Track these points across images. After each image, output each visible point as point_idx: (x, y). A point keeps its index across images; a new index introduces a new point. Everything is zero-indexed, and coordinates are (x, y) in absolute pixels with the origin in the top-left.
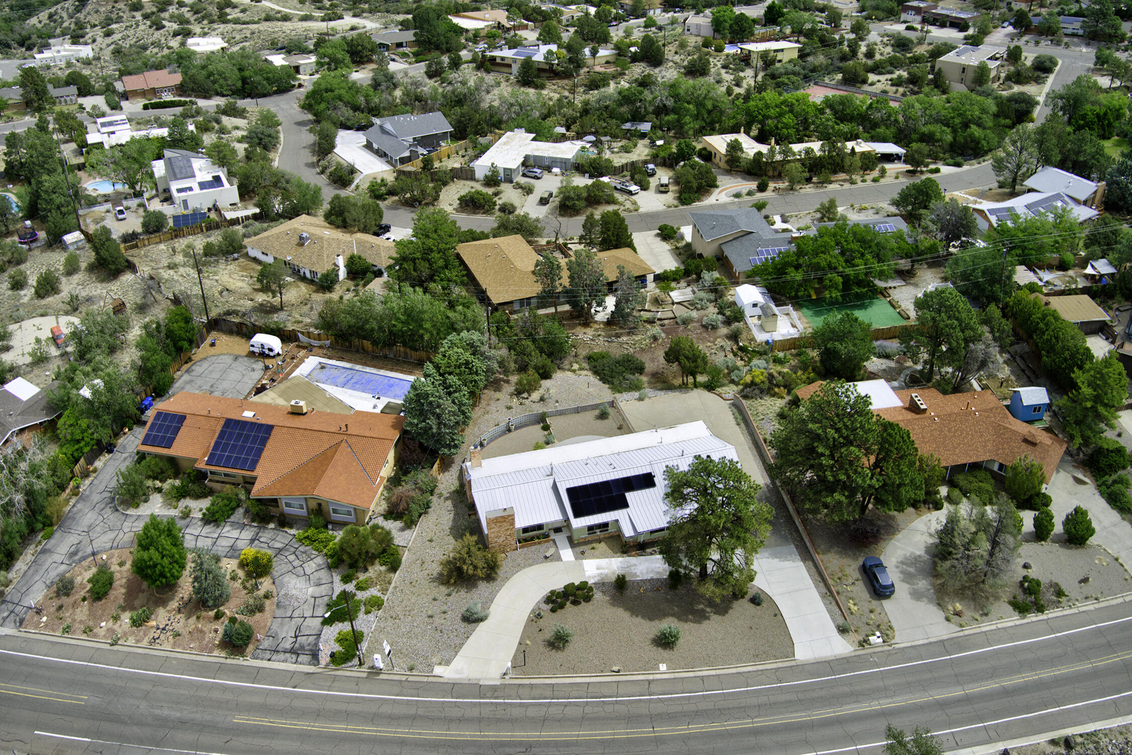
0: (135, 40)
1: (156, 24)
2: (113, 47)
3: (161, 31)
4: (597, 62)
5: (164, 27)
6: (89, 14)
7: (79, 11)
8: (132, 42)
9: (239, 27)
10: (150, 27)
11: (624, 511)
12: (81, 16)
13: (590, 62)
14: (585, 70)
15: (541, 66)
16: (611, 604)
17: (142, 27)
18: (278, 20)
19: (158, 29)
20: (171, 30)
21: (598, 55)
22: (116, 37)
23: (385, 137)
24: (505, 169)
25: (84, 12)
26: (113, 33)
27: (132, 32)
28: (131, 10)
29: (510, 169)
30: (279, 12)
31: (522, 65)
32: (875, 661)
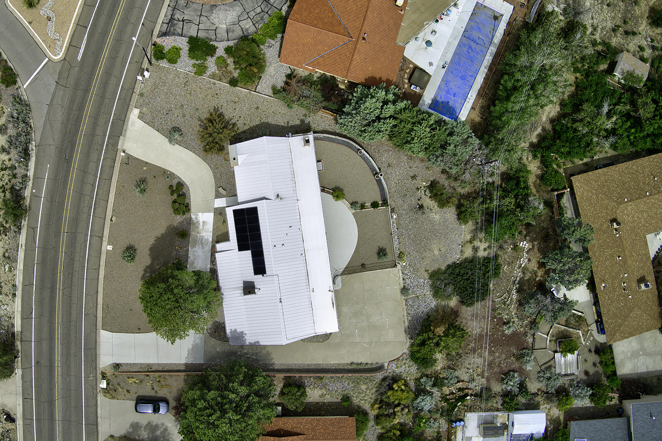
11: (237, 247)
16: (170, 225)
32: (90, 377)
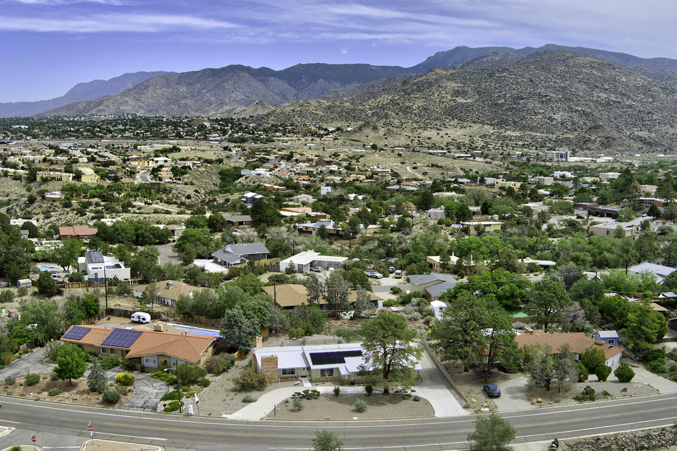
0: (65, 221)
1: (81, 213)
2: (50, 224)
3: (83, 217)
4: (368, 231)
5: (86, 214)
6: (35, 208)
7: (28, 207)
8: (63, 223)
9: (136, 215)
10: (76, 214)
11: (343, 364)
12: (29, 209)
13: (364, 231)
14: (360, 235)
15: (331, 232)
16: (329, 400)
17: (70, 214)
18: (163, 213)
19: (81, 216)
20: (90, 217)
21: (368, 227)
22: (53, 219)
23: (226, 254)
24: (298, 265)
25: (31, 207)
26: (51, 217)
27: (64, 216)
28: (63, 207)
29: (302, 265)
30: (163, 210)
31: (319, 231)
